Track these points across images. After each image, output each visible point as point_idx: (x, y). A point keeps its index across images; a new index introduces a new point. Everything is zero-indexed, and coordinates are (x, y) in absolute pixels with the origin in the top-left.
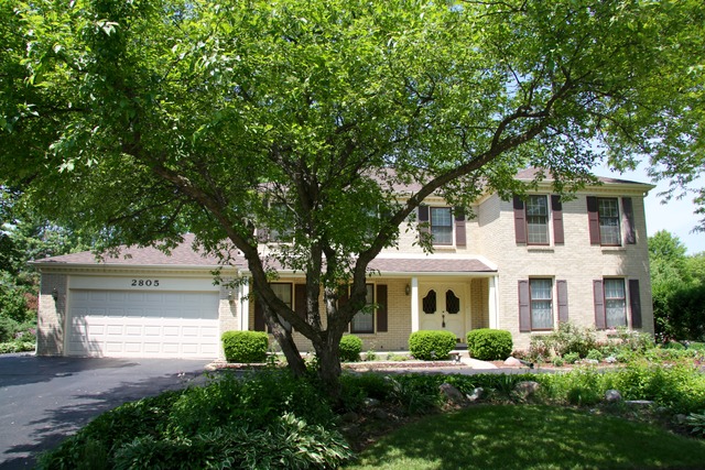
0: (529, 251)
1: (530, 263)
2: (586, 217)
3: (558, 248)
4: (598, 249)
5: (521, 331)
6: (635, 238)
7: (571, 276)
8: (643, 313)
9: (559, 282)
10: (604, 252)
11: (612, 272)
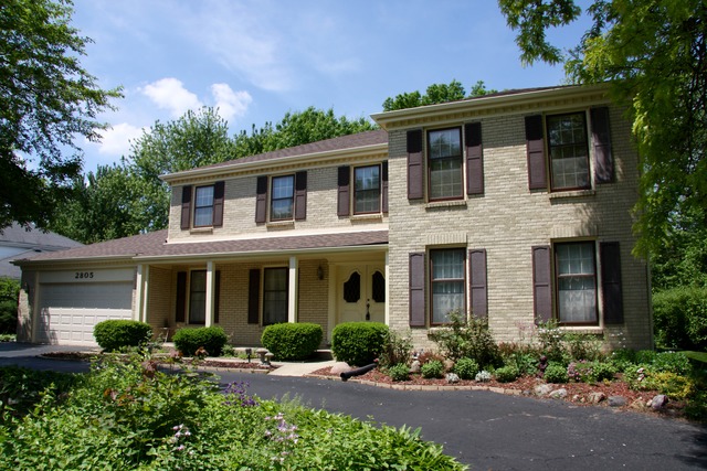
0: (428, 210)
1: (428, 227)
2: (523, 149)
3: (473, 203)
4: (544, 196)
5: (412, 327)
6: (613, 173)
7: (494, 243)
8: (627, 299)
9: (472, 252)
10: (554, 201)
11: (568, 232)
